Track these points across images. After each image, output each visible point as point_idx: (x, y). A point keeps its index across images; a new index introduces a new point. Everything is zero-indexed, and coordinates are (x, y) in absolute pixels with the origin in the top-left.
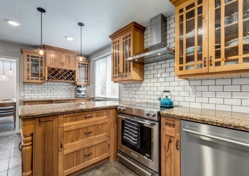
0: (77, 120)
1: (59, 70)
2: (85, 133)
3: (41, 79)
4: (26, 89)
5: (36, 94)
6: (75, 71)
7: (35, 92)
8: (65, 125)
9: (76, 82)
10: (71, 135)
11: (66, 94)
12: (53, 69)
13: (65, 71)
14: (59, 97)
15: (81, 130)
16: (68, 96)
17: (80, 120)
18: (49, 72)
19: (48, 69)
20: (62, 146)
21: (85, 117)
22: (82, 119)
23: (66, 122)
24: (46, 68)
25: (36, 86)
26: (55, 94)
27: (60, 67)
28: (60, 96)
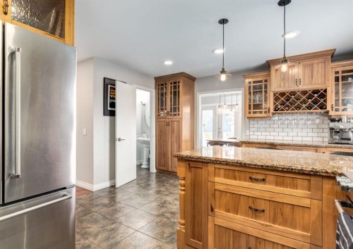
0: (235, 178)
1: (293, 93)
2: (250, 208)
3: (265, 112)
4: (251, 126)
5: (263, 134)
6: (325, 91)
7: (262, 130)
8: (217, 179)
9: (328, 112)
10: (225, 199)
11: (311, 134)
12: (283, 94)
13: (304, 93)
14: (298, 140)
15: (242, 197)
16: (315, 139)
17: (240, 180)
18: (276, 99)
19: (275, 95)
20: (212, 210)
21: (250, 178)
22: (245, 180)
23: (219, 176)
24: (272, 94)
25: (263, 122)
26: (290, 134)
27: (293, 88)
28: (300, 139)
